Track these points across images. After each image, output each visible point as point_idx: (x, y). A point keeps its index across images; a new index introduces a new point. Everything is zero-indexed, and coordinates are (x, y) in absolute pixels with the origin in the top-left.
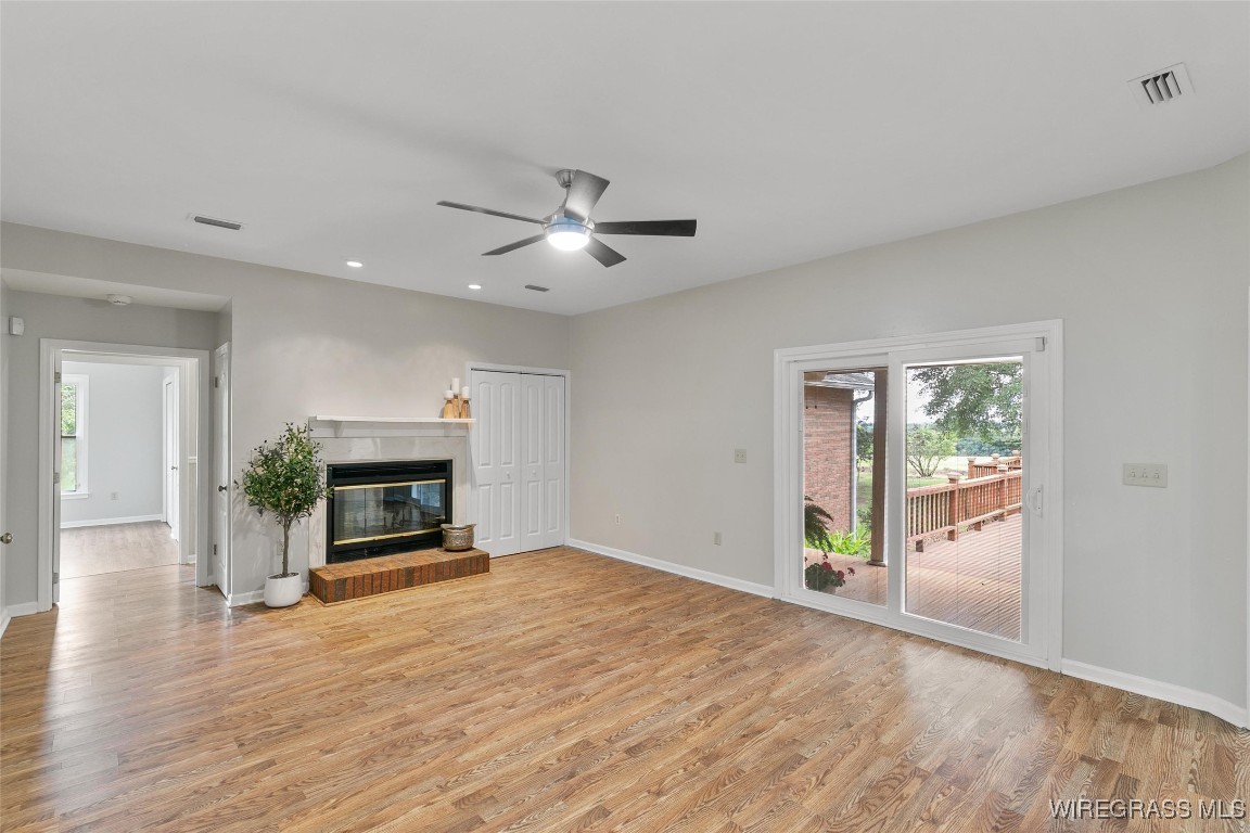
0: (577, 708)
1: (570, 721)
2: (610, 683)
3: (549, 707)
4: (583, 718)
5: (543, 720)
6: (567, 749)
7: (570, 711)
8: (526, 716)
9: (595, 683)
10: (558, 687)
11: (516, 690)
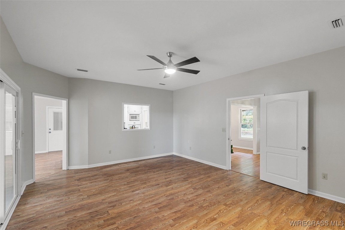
0: (168, 193)
1: (170, 190)
2: (157, 199)
3: (175, 194)
4: (167, 191)
5: (176, 191)
6: (171, 185)
7: (170, 192)
8: (180, 192)
9: (161, 200)
10: (173, 199)
11: (185, 198)
